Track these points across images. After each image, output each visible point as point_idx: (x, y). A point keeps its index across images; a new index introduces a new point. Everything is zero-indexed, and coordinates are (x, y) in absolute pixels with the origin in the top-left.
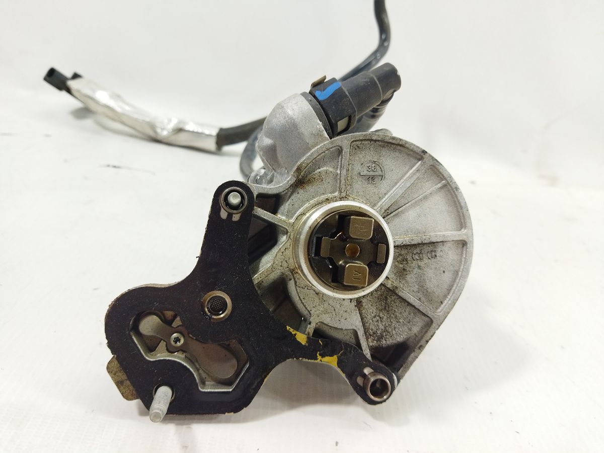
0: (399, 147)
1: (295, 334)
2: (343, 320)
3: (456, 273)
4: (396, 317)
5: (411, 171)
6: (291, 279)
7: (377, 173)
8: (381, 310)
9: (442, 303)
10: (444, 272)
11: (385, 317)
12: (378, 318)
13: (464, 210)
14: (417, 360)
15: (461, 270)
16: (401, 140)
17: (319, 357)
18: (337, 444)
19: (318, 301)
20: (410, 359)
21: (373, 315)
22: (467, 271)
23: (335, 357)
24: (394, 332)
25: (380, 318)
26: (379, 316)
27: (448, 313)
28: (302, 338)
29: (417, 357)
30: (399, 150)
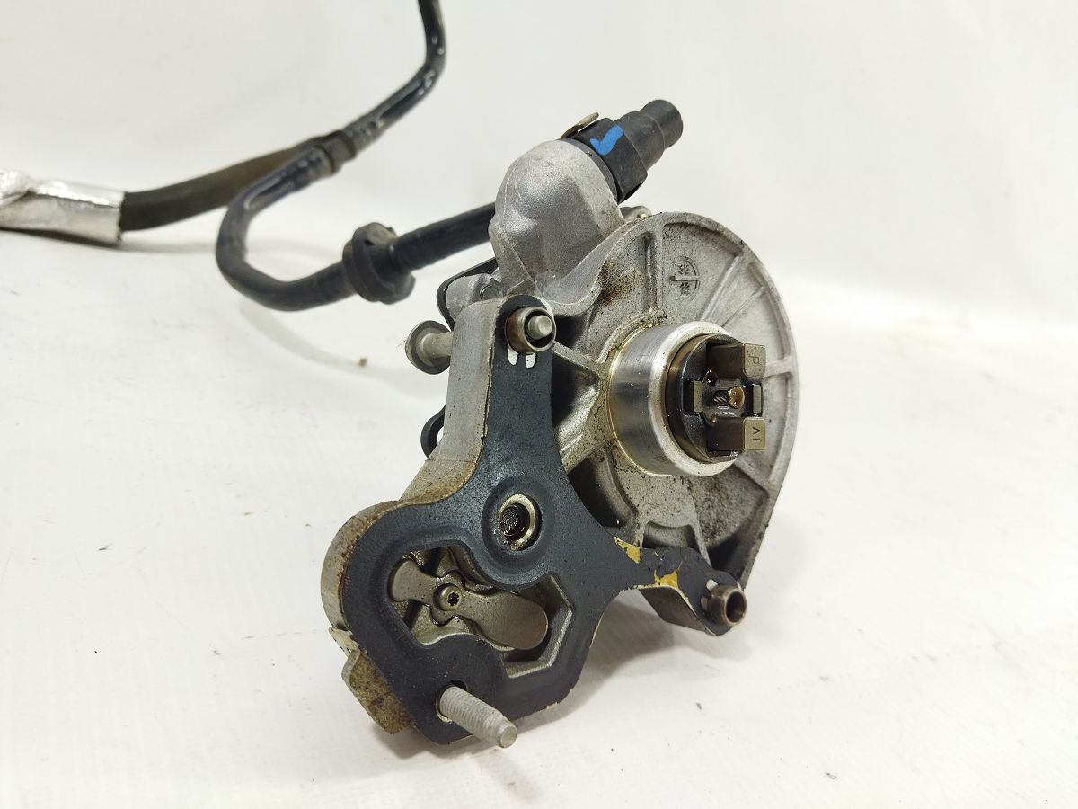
0: (713, 236)
1: (626, 548)
2: (676, 514)
3: (783, 422)
4: (727, 497)
5: (729, 272)
6: (602, 460)
7: (690, 278)
8: (710, 490)
9: (772, 467)
10: (770, 421)
11: (716, 500)
12: (708, 502)
13: (787, 329)
14: (759, 555)
15: (788, 416)
16: (718, 224)
17: (657, 579)
18: (699, 705)
19: (644, 488)
20: (751, 556)
21: (703, 499)
22: (795, 416)
23: (675, 573)
24: (727, 520)
25: (711, 502)
26: (709, 499)
27: (783, 480)
28: (633, 552)
29: (757, 551)
30: (712, 240)
